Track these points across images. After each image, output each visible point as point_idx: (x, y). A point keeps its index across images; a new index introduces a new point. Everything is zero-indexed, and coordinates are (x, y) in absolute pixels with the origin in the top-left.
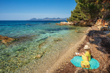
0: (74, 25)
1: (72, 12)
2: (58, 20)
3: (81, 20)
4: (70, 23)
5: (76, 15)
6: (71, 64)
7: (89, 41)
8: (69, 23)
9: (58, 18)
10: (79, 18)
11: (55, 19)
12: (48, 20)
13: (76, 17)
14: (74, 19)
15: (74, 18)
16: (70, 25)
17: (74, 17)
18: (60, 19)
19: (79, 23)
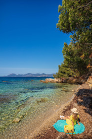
0: (62, 82)
1: (59, 67)
2: (43, 76)
3: (70, 76)
4: (57, 81)
5: (64, 70)
6: (53, 129)
7: (77, 102)
8: (55, 80)
9: (44, 74)
10: (68, 74)
11: (39, 74)
12: (31, 76)
13: (65, 73)
14: (62, 76)
15: (62, 74)
16: (57, 82)
17: (61, 72)
18: (45, 74)
19: (67, 79)
